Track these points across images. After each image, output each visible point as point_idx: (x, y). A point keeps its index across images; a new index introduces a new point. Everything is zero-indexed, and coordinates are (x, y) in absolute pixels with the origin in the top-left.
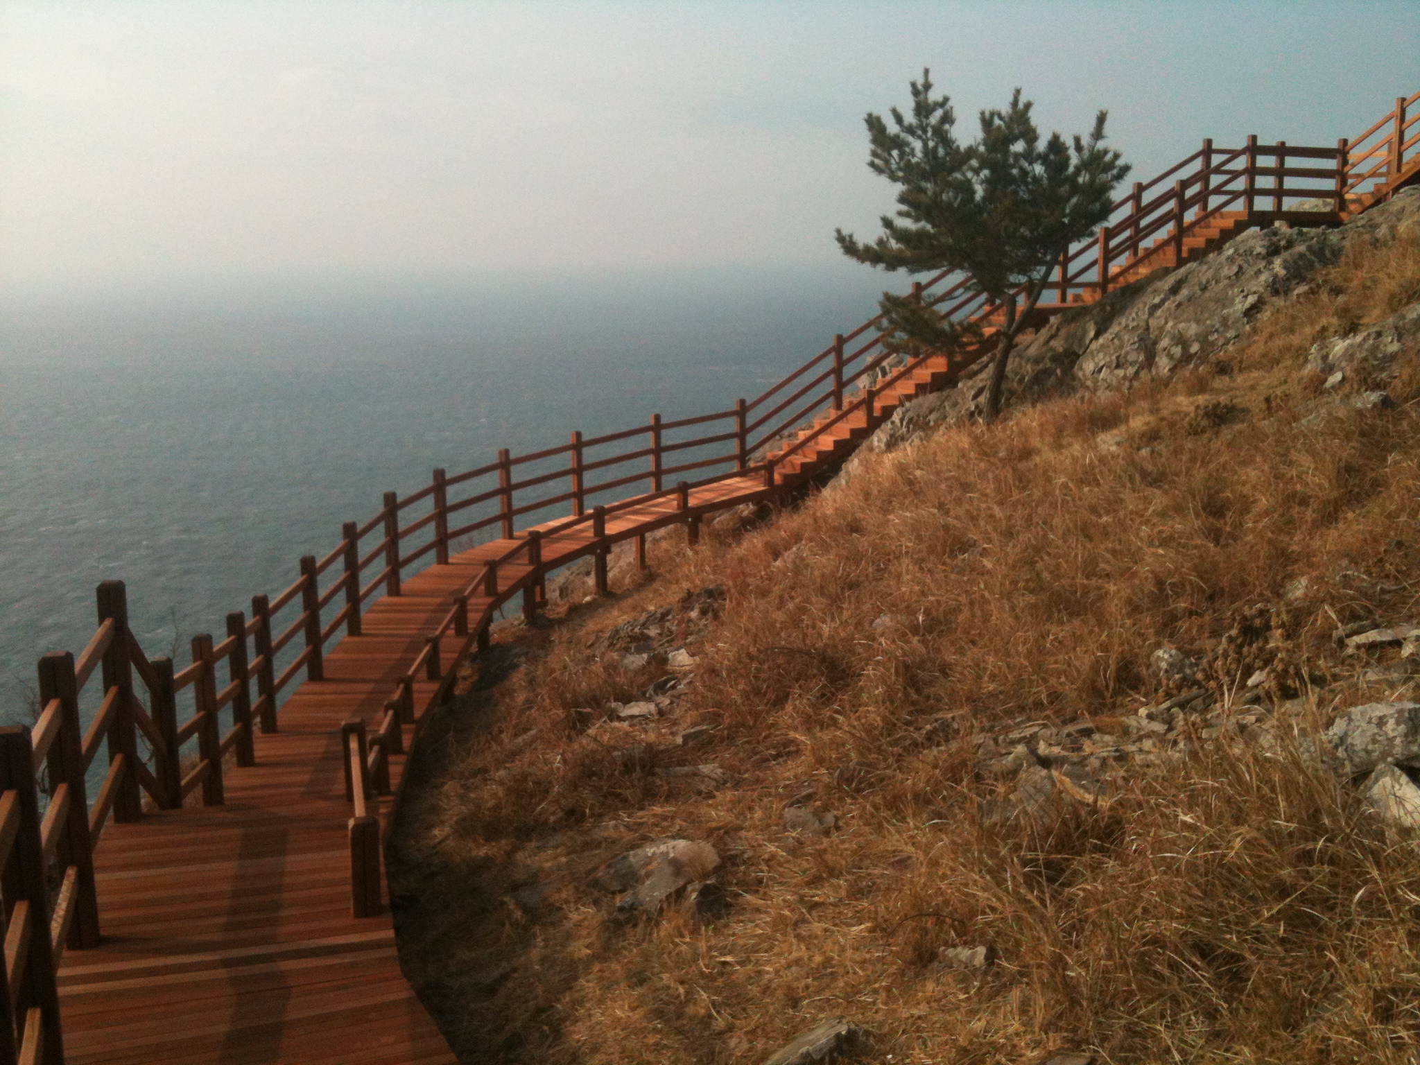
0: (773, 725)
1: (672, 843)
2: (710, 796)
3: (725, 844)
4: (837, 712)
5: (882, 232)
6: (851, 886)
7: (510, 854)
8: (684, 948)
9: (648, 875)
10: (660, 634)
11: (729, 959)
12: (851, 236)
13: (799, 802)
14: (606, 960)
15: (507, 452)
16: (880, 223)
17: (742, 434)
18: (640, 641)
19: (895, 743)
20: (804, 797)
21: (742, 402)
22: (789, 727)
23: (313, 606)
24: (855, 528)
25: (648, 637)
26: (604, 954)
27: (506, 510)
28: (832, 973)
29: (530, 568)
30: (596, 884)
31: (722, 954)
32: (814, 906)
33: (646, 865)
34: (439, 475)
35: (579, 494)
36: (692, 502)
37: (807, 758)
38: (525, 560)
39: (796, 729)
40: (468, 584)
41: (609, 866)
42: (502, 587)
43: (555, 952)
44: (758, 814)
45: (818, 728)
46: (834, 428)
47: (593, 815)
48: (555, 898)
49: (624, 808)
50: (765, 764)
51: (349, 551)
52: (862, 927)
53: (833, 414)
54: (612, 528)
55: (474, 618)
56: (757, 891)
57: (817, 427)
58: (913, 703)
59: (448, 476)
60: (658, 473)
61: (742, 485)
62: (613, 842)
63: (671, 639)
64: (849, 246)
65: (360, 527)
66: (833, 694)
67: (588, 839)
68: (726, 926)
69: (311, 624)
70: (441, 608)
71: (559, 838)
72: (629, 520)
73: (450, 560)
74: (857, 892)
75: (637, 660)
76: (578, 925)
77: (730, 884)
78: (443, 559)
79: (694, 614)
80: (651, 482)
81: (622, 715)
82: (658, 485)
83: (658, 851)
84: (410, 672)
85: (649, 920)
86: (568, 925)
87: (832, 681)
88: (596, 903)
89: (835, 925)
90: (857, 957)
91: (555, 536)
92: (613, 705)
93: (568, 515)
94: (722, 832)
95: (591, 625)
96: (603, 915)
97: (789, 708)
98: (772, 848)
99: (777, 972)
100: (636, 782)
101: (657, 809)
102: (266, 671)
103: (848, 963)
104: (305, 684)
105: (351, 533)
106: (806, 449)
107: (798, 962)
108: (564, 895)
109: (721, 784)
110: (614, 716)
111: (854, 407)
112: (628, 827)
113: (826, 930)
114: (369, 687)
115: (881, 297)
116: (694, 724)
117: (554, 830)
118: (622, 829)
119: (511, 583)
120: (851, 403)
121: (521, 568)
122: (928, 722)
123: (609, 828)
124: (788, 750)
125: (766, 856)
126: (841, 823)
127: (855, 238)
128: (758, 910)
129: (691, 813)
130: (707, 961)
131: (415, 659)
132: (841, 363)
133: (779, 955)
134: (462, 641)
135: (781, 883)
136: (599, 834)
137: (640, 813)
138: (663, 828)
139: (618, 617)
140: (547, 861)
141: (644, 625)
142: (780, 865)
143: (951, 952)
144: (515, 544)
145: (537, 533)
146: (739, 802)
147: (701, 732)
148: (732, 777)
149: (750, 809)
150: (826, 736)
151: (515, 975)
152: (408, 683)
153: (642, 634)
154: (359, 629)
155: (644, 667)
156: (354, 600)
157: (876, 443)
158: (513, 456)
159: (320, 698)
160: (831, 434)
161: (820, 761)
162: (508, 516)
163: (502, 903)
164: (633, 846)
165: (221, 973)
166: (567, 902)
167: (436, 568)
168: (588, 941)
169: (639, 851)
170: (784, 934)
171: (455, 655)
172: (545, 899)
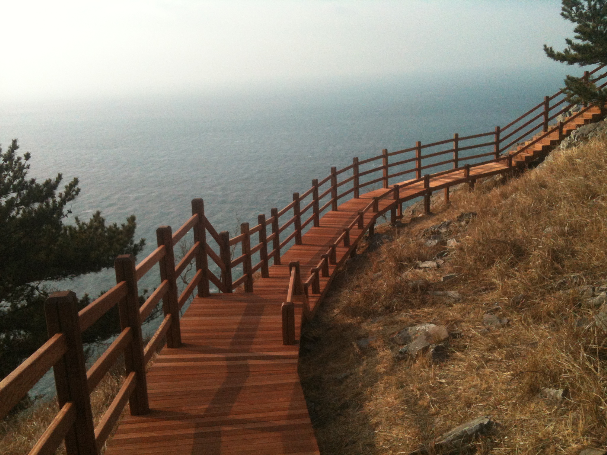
0: (485, 275)
1: (428, 325)
2: (450, 305)
3: (454, 328)
4: (517, 271)
5: (567, 46)
6: (507, 353)
7: (360, 323)
8: (424, 373)
9: (415, 338)
10: (446, 232)
11: (443, 381)
12: (551, 48)
13: (491, 311)
14: (391, 374)
15: (386, 150)
16: (565, 42)
17: (498, 142)
18: (436, 234)
19: (542, 288)
20: (494, 310)
21: (498, 128)
22: (493, 277)
23: (298, 214)
24: (543, 185)
25: (441, 233)
26: (391, 371)
27: (385, 176)
28: (490, 393)
29: (394, 201)
30: (392, 340)
31: (440, 379)
32: (488, 361)
33: (415, 334)
34: (356, 160)
35: (419, 169)
36: (471, 173)
37: (499, 291)
38: (392, 198)
39: (496, 278)
40: (365, 207)
41: (399, 333)
42: (380, 209)
43: (370, 368)
44: (472, 316)
45: (506, 277)
46: (543, 140)
47: (397, 310)
48: (374, 345)
49: (411, 308)
50: (479, 293)
51: (315, 191)
52: (509, 373)
53: (543, 133)
54: (432, 184)
55: (366, 222)
56: (463, 351)
57: (534, 139)
58: (555, 269)
59: (360, 161)
60: (456, 160)
61: (497, 166)
62: (404, 322)
63: (450, 234)
64: (550, 53)
65: (319, 182)
66: (517, 262)
67: (392, 320)
68: (445, 366)
69: (297, 220)
70: (353, 217)
71: (381, 318)
72: (441, 181)
73: (360, 197)
74: (510, 356)
75: (433, 243)
76: (382, 358)
77: (450, 346)
78: (357, 196)
79: (463, 223)
80: (453, 164)
81: (421, 266)
82: (456, 166)
83: (421, 329)
84: (335, 243)
85: (412, 358)
86: (378, 357)
87: (517, 256)
88: (392, 349)
89: (496, 371)
90: (504, 387)
91: (406, 187)
92: (417, 262)
93: (414, 178)
94: (453, 322)
95: (418, 227)
96: (394, 354)
97: (494, 268)
98: (474, 332)
99: (464, 390)
100: (418, 297)
101: (426, 310)
102: (276, 239)
103: (498, 390)
104: (293, 246)
105: (316, 184)
106: (528, 149)
107: (475, 386)
108: (378, 344)
109: (457, 301)
110: (417, 267)
111: (553, 130)
112: (411, 317)
113: (491, 373)
114: (320, 248)
115: (566, 78)
116: (450, 272)
117: (380, 314)
118: (408, 317)
119: (385, 207)
120: (552, 128)
121: (390, 201)
122: (561, 278)
123: (403, 316)
124: (491, 287)
125: (470, 335)
126: (510, 323)
127: (553, 49)
128: (461, 360)
129: (441, 313)
130: (433, 381)
131: (338, 238)
132: (548, 109)
133: (467, 382)
134: (360, 231)
135: (476, 349)
136: (398, 318)
137: (418, 311)
138: (427, 319)
139: (430, 224)
140: (374, 328)
141: (440, 228)
142: (476, 340)
143: (547, 390)
144: (388, 190)
145: (398, 186)
146: (464, 309)
147: (452, 276)
148: (463, 298)
149: (469, 313)
150: (510, 282)
151: (351, 377)
152: (334, 247)
153: (438, 231)
154: (319, 224)
155: (435, 246)
156: (317, 212)
157: (561, 147)
158: (389, 152)
159: (299, 251)
160: (541, 143)
161: (505, 294)
162: (386, 178)
163: (351, 344)
164: (412, 325)
165: (224, 363)
166: (379, 347)
167: (354, 200)
168: (385, 365)
169: (413, 328)
170: (472, 373)
171: (357, 237)
172: (369, 345)
